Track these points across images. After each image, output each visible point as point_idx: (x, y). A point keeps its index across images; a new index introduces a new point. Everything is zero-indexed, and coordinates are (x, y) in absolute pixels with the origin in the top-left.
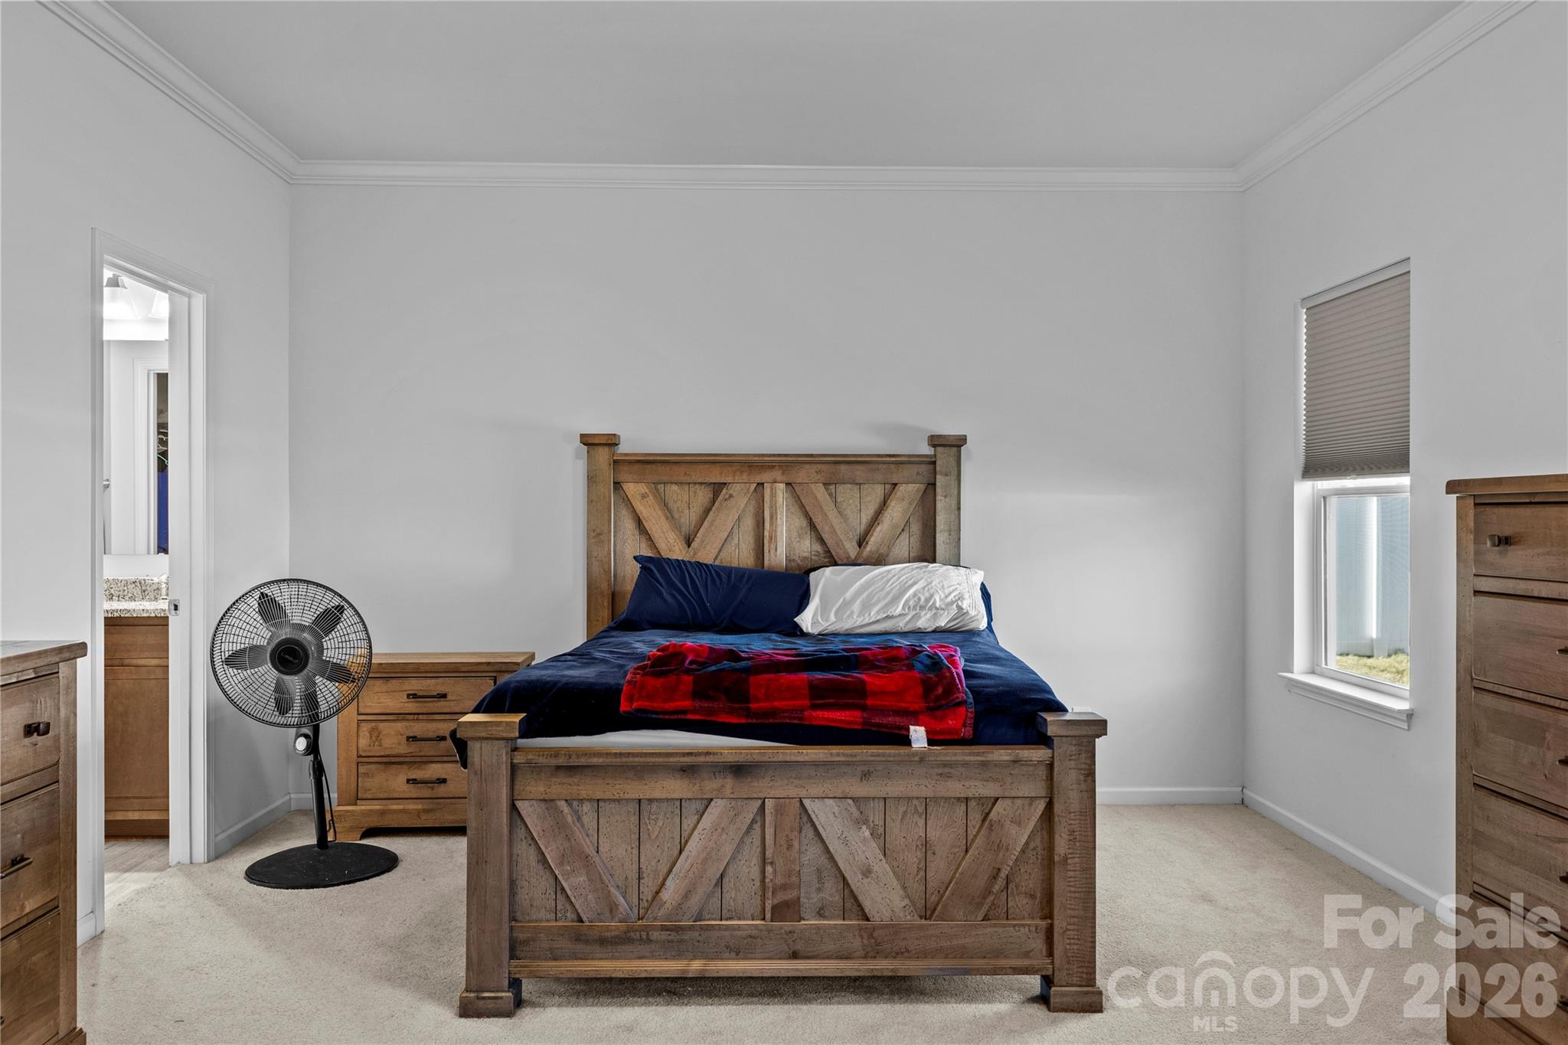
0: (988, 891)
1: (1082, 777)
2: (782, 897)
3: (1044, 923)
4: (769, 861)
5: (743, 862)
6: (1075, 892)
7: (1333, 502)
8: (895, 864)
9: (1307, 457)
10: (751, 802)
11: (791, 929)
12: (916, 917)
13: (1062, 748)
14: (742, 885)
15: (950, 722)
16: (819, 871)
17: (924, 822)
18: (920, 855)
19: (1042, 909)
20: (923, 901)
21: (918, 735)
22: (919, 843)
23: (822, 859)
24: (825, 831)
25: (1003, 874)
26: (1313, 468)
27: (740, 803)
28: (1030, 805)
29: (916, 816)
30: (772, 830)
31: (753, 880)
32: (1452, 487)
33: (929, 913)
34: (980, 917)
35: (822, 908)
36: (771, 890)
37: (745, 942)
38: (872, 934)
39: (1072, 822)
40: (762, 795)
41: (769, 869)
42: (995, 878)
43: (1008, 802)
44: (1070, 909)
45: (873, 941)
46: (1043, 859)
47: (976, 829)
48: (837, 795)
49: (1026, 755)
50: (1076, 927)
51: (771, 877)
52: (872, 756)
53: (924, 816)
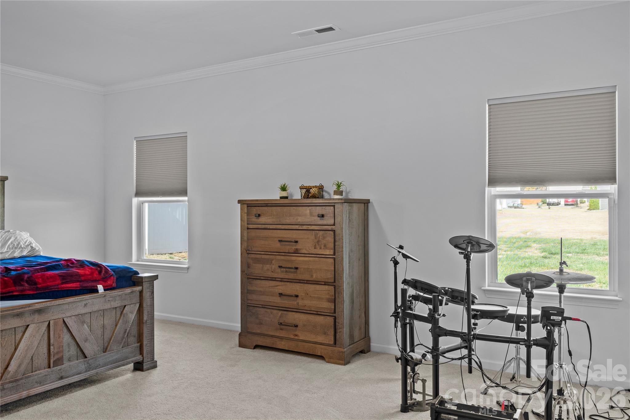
0: (123, 338)
1: (151, 294)
2: (56, 357)
3: (139, 344)
4: (52, 344)
5: (40, 347)
6: (149, 331)
7: (146, 205)
8: (94, 335)
9: (136, 190)
10: (45, 323)
11: (60, 368)
12: (102, 352)
13: (146, 285)
14: (40, 357)
15: (109, 282)
16: (69, 344)
17: (103, 318)
18: (102, 330)
19: (138, 340)
20: (103, 347)
21: (100, 288)
22: (101, 326)
23: (70, 339)
24: (72, 328)
25: (127, 331)
26: (138, 194)
27: (40, 324)
28: (135, 306)
29: (101, 317)
30: (53, 332)
31: (44, 354)
32: (239, 202)
33: (105, 350)
34: (121, 347)
35: (70, 358)
36: (53, 355)
37: (43, 378)
38: (88, 362)
39: (148, 309)
40: (49, 319)
41: (52, 347)
42: (125, 333)
43: (129, 306)
44: (148, 337)
45: (88, 365)
46: (137, 323)
47: (119, 318)
48: (76, 314)
49: (135, 289)
50: (149, 343)
51: (53, 350)
52: (89, 297)
53: (103, 316)
